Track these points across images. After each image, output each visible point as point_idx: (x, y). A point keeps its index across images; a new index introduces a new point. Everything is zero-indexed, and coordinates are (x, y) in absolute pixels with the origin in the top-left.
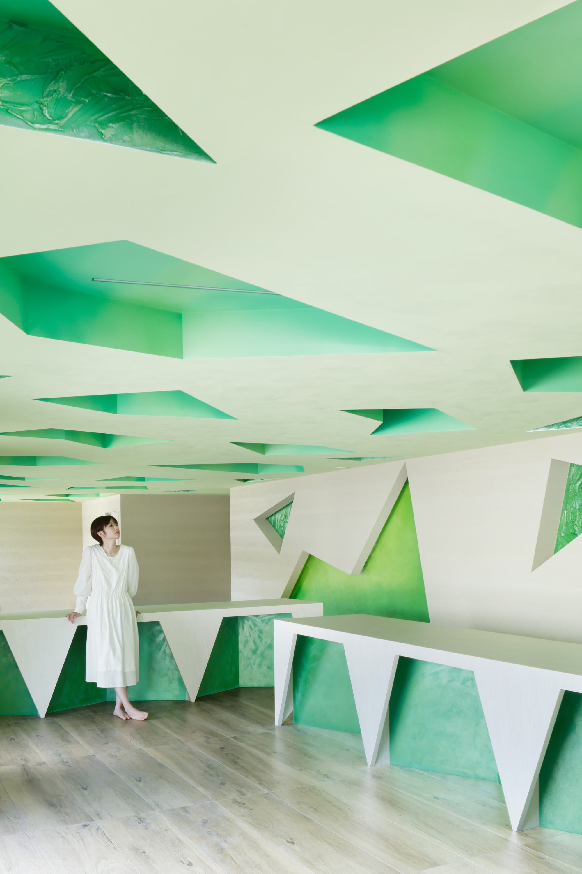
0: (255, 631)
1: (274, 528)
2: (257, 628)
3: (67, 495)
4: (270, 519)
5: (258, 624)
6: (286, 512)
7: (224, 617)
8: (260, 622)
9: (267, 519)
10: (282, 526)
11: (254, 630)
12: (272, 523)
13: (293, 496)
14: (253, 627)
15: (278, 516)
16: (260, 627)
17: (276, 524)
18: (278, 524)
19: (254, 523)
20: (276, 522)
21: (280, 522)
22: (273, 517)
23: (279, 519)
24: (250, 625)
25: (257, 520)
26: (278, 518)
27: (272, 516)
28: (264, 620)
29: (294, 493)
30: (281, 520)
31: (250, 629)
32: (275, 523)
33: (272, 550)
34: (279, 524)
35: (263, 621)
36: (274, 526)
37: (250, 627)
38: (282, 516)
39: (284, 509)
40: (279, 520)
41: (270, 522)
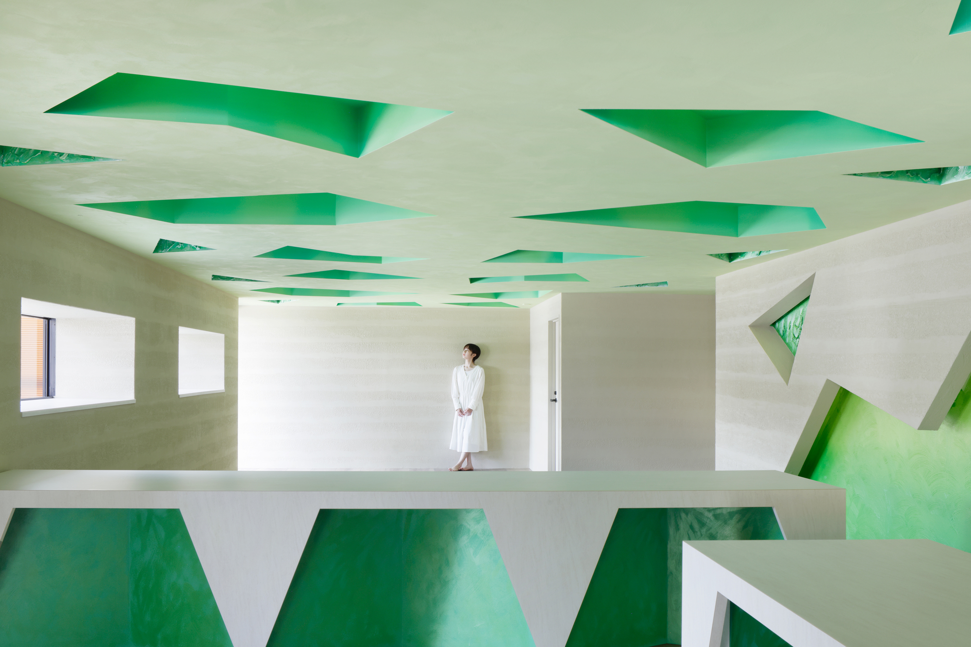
0: (702, 535)
1: (785, 340)
2: (704, 530)
3: (497, 295)
4: (777, 324)
5: (708, 522)
6: (803, 311)
7: (621, 507)
8: (712, 518)
9: (774, 324)
10: (796, 336)
11: (699, 533)
12: (781, 332)
13: (810, 282)
14: (696, 526)
15: (791, 318)
16: (711, 528)
17: (788, 333)
18: (790, 334)
19: (750, 332)
20: (788, 330)
21: (793, 329)
22: (783, 321)
23: (792, 325)
24: (691, 523)
25: (755, 326)
26: (790, 323)
27: (780, 319)
28: (719, 514)
29: (814, 275)
30: (795, 327)
31: (691, 531)
32: (785, 331)
33: (777, 378)
34: (792, 334)
35: (716, 517)
36: (783, 337)
37: (692, 527)
38: (796, 319)
39: (800, 307)
40: (792, 327)
41: (778, 331)
